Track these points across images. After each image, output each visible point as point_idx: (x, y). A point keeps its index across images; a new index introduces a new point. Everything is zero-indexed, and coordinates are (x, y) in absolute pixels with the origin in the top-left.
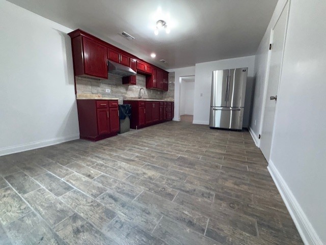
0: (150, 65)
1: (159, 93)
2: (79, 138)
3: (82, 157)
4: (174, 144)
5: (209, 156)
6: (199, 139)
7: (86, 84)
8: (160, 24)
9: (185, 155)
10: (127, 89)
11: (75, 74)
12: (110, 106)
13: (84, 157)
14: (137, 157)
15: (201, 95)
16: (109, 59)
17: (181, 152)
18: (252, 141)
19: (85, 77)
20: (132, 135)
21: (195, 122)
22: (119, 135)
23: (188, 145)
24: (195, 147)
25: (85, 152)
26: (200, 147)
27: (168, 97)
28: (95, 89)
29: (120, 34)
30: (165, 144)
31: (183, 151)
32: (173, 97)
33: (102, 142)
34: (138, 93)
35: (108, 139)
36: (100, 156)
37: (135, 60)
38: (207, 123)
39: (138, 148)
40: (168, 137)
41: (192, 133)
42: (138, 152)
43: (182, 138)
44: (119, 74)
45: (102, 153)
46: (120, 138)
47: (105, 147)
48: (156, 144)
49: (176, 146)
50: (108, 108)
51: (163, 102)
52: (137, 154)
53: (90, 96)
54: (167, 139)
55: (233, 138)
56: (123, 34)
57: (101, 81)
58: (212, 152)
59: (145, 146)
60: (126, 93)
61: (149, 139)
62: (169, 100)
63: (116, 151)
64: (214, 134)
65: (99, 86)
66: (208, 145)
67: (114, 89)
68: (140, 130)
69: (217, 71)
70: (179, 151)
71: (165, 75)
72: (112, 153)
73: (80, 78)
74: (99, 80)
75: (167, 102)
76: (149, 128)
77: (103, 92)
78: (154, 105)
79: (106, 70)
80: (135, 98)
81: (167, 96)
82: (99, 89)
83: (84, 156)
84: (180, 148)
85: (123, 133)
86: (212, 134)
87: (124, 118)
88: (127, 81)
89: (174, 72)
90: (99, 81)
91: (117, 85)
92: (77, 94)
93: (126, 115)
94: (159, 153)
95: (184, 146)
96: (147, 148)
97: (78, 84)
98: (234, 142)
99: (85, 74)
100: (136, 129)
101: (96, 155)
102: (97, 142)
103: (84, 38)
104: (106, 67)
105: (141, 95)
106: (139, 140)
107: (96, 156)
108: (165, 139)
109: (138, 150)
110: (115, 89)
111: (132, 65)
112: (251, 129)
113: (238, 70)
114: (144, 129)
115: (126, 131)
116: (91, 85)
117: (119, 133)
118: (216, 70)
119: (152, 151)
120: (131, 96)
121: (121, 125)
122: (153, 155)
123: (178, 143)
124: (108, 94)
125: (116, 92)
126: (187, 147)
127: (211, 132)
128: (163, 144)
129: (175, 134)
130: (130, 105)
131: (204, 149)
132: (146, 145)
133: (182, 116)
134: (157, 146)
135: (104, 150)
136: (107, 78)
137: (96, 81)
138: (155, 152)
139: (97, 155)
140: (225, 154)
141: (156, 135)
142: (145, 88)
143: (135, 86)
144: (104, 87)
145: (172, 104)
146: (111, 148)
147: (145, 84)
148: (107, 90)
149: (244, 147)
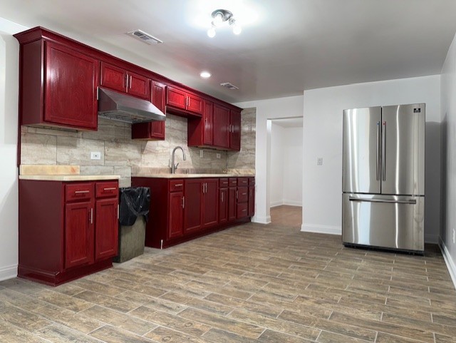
0: (199, 95)
1: (218, 156)
2: (16, 275)
3: (18, 332)
4: (253, 294)
5: (340, 330)
6: (317, 281)
7: (44, 143)
8: (219, 17)
9: (279, 325)
10: (142, 151)
11: (22, 121)
12: (99, 194)
13: (23, 331)
14: (158, 332)
15: (320, 162)
16: (104, 87)
17: (269, 319)
18: (448, 285)
19: (44, 128)
20: (148, 266)
21: (306, 227)
22: (116, 265)
23: (289, 297)
24: (306, 303)
25: (28, 316)
26: (318, 303)
27: (241, 166)
28: (64, 154)
29: (130, 35)
30: (229, 293)
31: (275, 315)
32: (252, 165)
33: (72, 286)
34: (169, 158)
35: (89, 278)
36: (65, 328)
37: (162, 85)
38: (337, 230)
39: (163, 306)
40: (238, 273)
41: (299, 259)
42: (162, 317)
43: (273, 276)
44: (123, 117)
45: (71, 320)
46: (117, 276)
47: (79, 303)
48: (208, 292)
49: (259, 299)
50: (93, 200)
51: (229, 178)
52: (158, 324)
53: (53, 169)
54: (236, 279)
55: (402, 275)
56: (138, 34)
57: (80, 134)
58: (349, 318)
59: (179, 300)
60: (139, 160)
61: (192, 279)
62: (242, 172)
63: (106, 315)
64: (355, 263)
65: (74, 146)
66: (338, 297)
67: (111, 150)
68: (170, 251)
69: (355, 110)
70: (265, 313)
71: (234, 115)
72: (94, 320)
73: (31, 130)
74: (77, 131)
75: (237, 178)
76: (192, 246)
77: (85, 159)
78: (205, 185)
79: (95, 109)
80: (161, 170)
81: (238, 162)
82: (76, 153)
83: (25, 327)
84: (267, 304)
85: (128, 259)
86: (349, 263)
87: (132, 223)
88: (144, 131)
89: (254, 109)
90: (75, 135)
91: (117, 142)
92: (21, 166)
93: (135, 213)
94: (214, 320)
95: (278, 299)
96: (184, 306)
97: (26, 142)
98: (403, 288)
99: (44, 120)
100: (158, 247)
101: (54, 325)
102: (60, 287)
103: (48, 43)
104: (95, 103)
105: (176, 163)
106: (165, 281)
107: (56, 330)
108: (231, 279)
109: (162, 310)
110: (113, 151)
111: (156, 97)
112: (446, 248)
113: (404, 109)
114: (181, 248)
115: (135, 256)
116: (58, 144)
117: (118, 261)
118: (352, 108)
119: (196, 313)
120: (150, 166)
121: (123, 238)
122: (198, 326)
123: (262, 291)
124: (96, 164)
125: (115, 158)
126: (285, 301)
127: (348, 258)
128: (224, 291)
129: (258, 264)
130: (147, 189)
131: (328, 309)
132: (182, 295)
133: (276, 210)
134: (211, 297)
135: (76, 310)
136: (95, 129)
137: (70, 134)
138: (204, 316)
139: (58, 326)
140: (380, 325)
141: (210, 267)
142: (185, 146)
143: (160, 142)
144: (88, 147)
145: (250, 182)
146: (93, 304)
147: (185, 135)
148: (93, 154)
149: (428, 302)
